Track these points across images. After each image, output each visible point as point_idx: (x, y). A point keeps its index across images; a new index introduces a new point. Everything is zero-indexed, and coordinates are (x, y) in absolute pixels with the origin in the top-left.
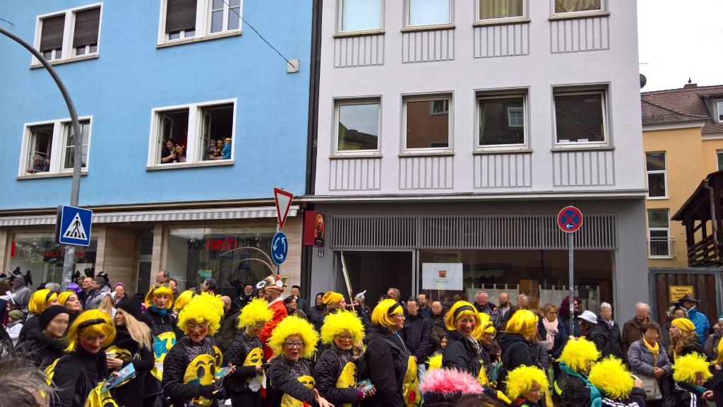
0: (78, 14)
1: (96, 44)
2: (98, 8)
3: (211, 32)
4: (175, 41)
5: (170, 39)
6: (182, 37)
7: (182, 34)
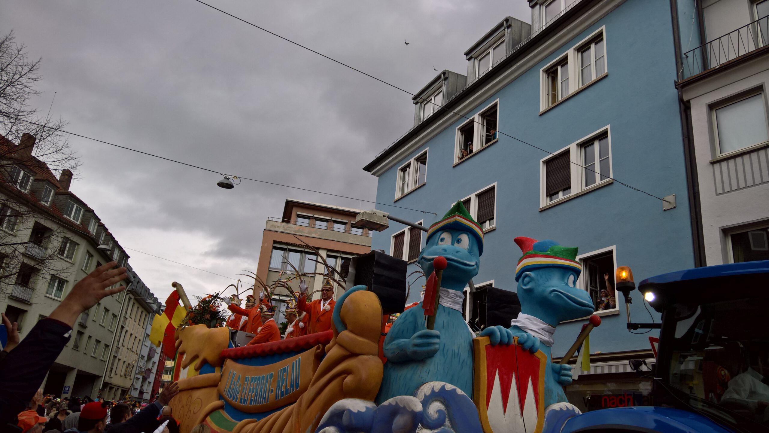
0: (479, 196)
1: (493, 218)
2: (493, 188)
3: (586, 186)
4: (555, 201)
5: (551, 200)
6: (561, 196)
7: (561, 194)
